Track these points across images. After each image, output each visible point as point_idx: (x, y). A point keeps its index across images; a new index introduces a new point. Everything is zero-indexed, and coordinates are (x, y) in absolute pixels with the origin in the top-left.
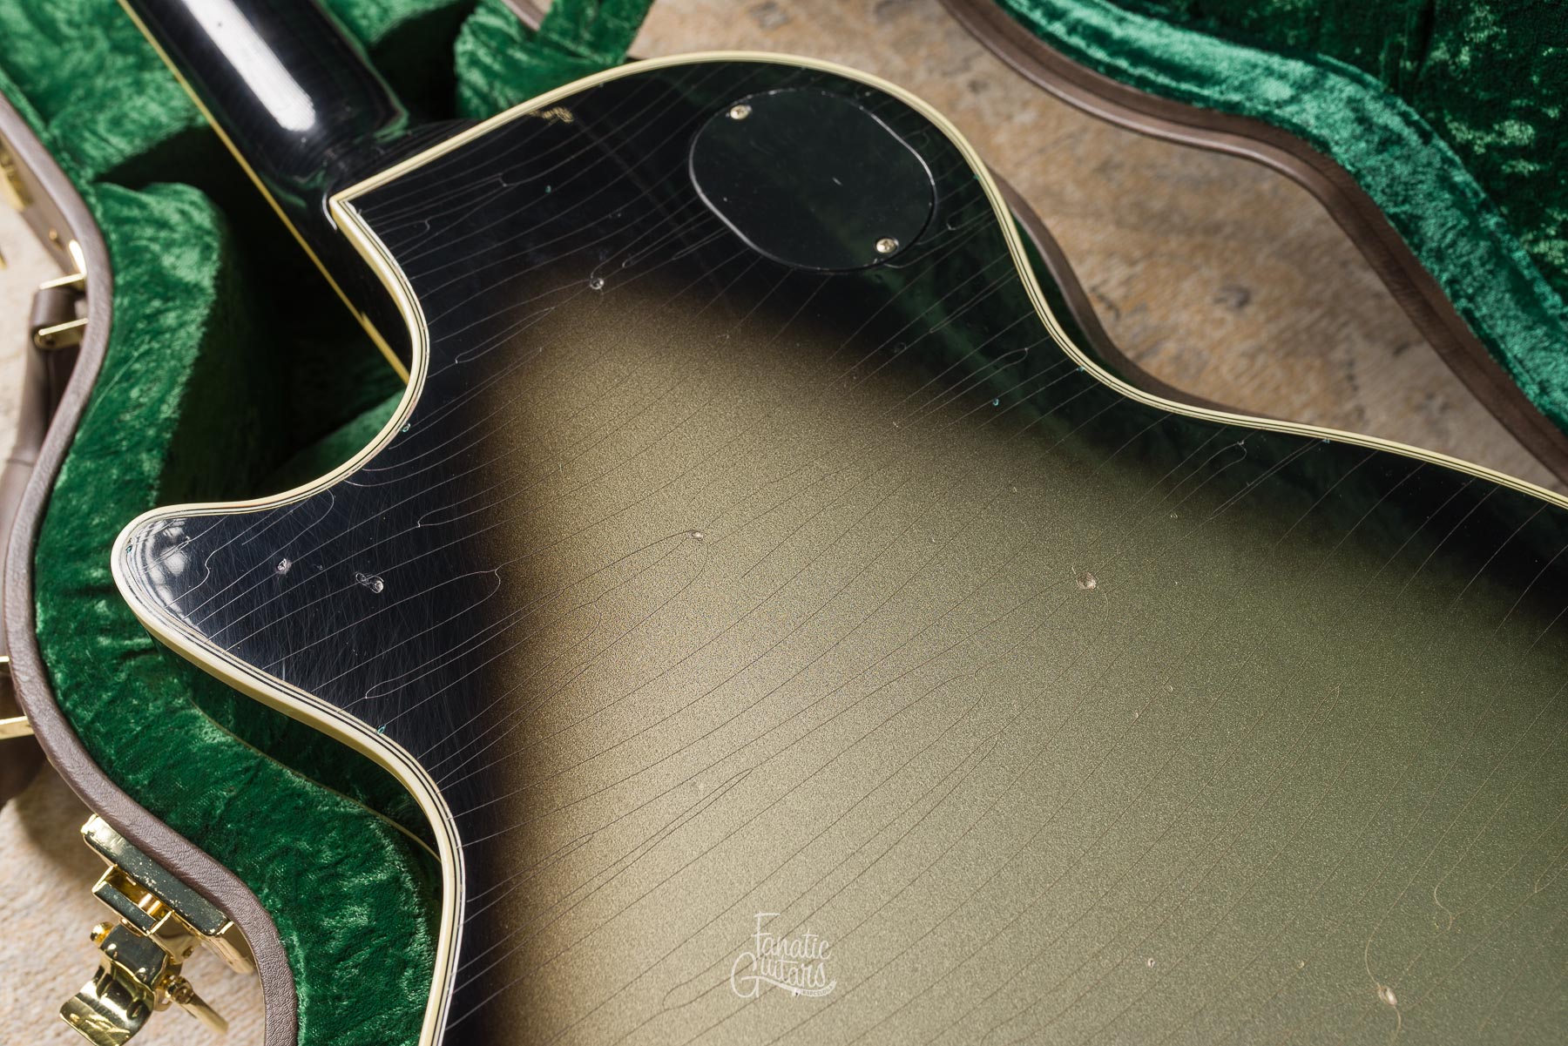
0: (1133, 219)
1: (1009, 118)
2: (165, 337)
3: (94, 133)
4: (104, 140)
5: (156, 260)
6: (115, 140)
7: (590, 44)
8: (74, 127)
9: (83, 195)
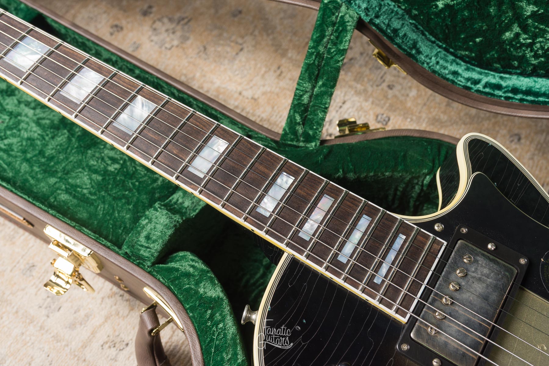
0: (468, 120)
1: (408, 95)
2: (221, 325)
3: (142, 246)
4: (147, 248)
5: (197, 292)
6: (152, 246)
7: (304, 142)
8: (133, 246)
9: (149, 273)
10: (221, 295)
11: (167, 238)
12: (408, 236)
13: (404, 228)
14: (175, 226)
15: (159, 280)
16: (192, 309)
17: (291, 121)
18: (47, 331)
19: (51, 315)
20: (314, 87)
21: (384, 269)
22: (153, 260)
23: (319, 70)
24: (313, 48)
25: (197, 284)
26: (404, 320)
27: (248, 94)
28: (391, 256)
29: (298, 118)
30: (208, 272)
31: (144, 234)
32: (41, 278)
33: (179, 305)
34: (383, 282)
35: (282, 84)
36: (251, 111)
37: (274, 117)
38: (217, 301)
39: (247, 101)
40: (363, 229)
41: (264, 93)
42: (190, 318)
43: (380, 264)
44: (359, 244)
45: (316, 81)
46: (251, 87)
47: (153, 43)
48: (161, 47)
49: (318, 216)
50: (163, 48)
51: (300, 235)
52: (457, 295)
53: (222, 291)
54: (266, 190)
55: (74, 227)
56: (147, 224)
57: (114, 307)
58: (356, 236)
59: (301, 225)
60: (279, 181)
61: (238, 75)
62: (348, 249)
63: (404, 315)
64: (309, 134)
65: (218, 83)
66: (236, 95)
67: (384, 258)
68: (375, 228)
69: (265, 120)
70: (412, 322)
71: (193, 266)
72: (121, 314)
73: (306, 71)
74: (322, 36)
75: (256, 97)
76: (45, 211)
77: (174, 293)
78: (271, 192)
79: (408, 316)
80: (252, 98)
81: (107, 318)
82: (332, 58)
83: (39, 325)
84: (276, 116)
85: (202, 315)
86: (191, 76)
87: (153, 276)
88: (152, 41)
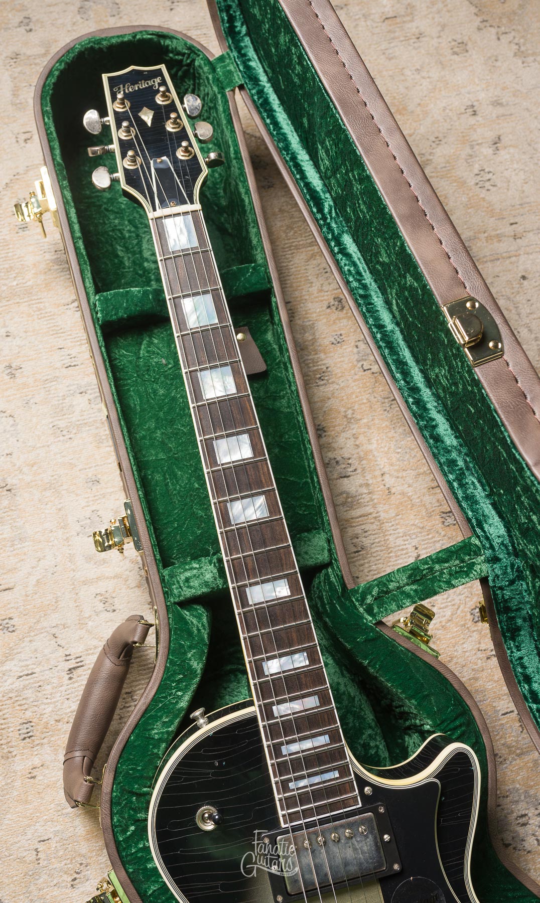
2: (180, 693)
3: (178, 582)
4: (181, 587)
5: (185, 653)
6: (185, 589)
7: (364, 610)
8: (172, 577)
9: (167, 606)
10: (199, 671)
11: (199, 593)
12: (341, 777)
13: (344, 771)
14: (213, 588)
15: (169, 618)
16: (172, 663)
17: (369, 587)
18: (69, 545)
19: (81, 535)
20: (408, 584)
21: (302, 783)
22: (177, 600)
23: (421, 579)
24: (432, 560)
25: (191, 647)
26: (283, 826)
27: (389, 481)
28: (316, 779)
29: (375, 592)
30: (205, 645)
31: (188, 574)
32: (96, 498)
33: (166, 650)
34: (293, 790)
35: (427, 499)
36: (376, 501)
37: (390, 524)
38: (193, 672)
39: (382, 487)
40: (316, 744)
41: (403, 494)
42: (166, 666)
43: (302, 777)
44: (303, 751)
45: (413, 583)
46: (398, 477)
47: (355, 350)
48: (358, 361)
49: (297, 706)
50: (360, 364)
51: (274, 708)
52: (331, 844)
53: (201, 669)
54: (281, 656)
55: (146, 520)
56: (195, 568)
57: (127, 572)
58: (307, 744)
59: (279, 702)
60: (296, 656)
61: (398, 453)
62: (295, 747)
63: (285, 823)
64: (373, 610)
65: (373, 446)
66: (378, 473)
67: (310, 776)
68: (325, 752)
69: (379, 521)
70: (286, 832)
71: (199, 630)
72: (128, 583)
73: (412, 569)
74: (446, 561)
75: (393, 490)
76: (137, 488)
77: (170, 638)
78: (284, 659)
79: (287, 826)
80: (389, 489)
81: (116, 577)
82: (440, 581)
83: (68, 535)
84: (393, 525)
85: (175, 673)
86: (359, 417)
87: (167, 611)
88: (357, 347)
